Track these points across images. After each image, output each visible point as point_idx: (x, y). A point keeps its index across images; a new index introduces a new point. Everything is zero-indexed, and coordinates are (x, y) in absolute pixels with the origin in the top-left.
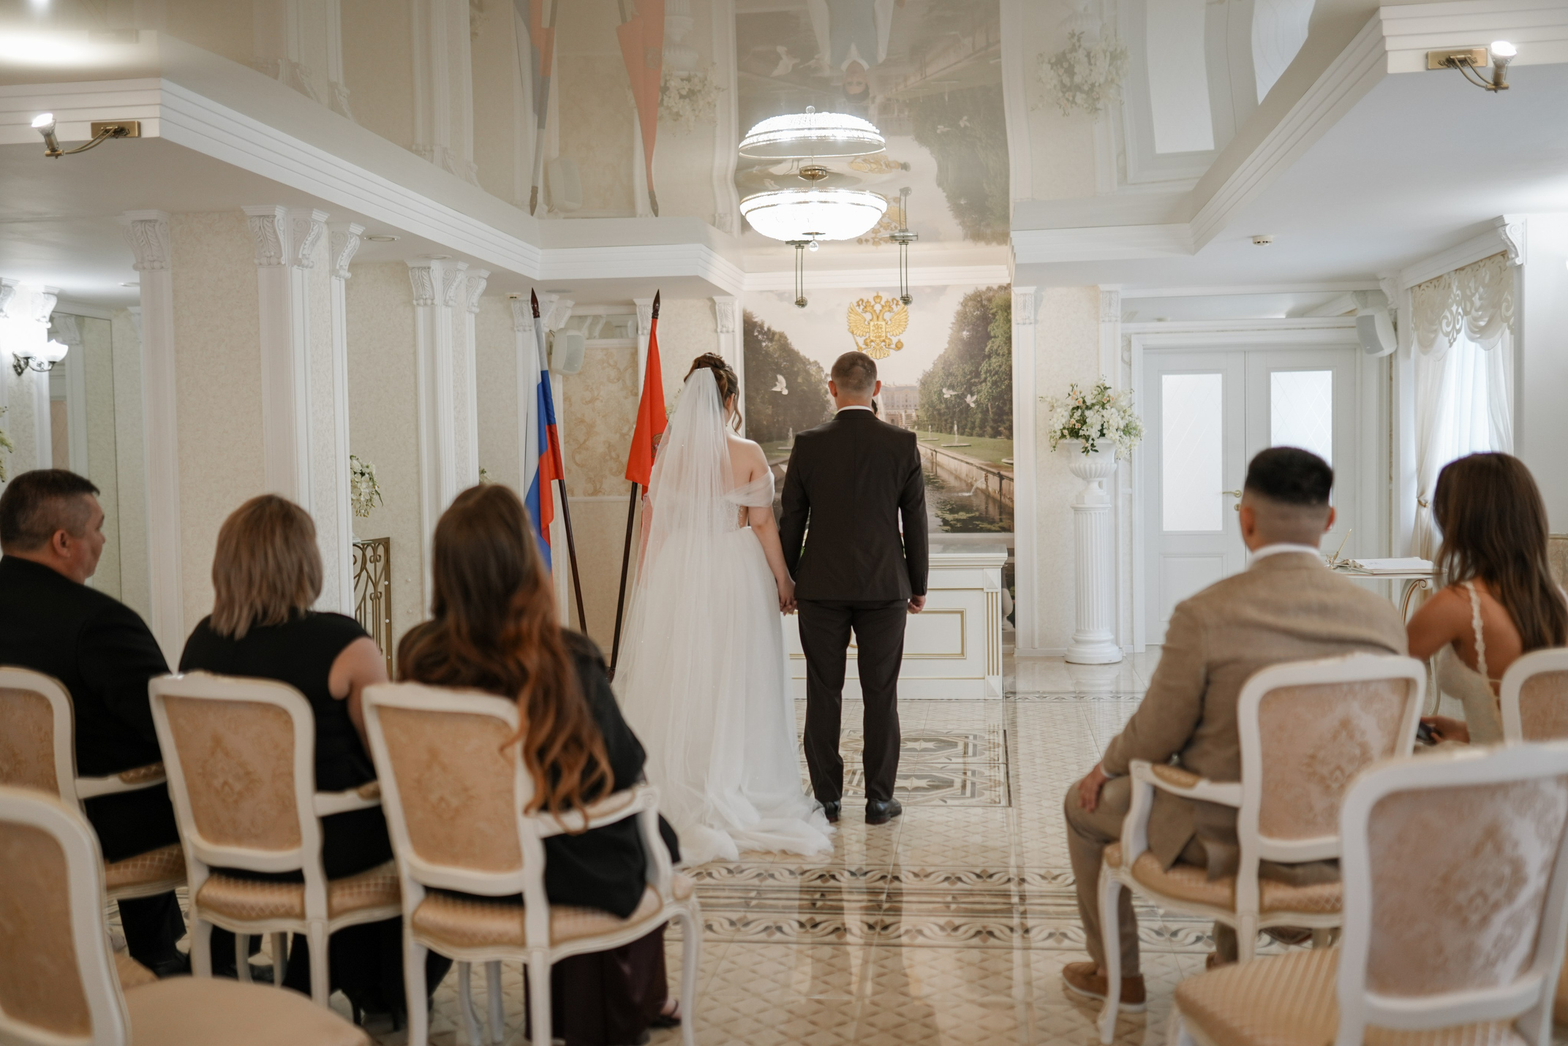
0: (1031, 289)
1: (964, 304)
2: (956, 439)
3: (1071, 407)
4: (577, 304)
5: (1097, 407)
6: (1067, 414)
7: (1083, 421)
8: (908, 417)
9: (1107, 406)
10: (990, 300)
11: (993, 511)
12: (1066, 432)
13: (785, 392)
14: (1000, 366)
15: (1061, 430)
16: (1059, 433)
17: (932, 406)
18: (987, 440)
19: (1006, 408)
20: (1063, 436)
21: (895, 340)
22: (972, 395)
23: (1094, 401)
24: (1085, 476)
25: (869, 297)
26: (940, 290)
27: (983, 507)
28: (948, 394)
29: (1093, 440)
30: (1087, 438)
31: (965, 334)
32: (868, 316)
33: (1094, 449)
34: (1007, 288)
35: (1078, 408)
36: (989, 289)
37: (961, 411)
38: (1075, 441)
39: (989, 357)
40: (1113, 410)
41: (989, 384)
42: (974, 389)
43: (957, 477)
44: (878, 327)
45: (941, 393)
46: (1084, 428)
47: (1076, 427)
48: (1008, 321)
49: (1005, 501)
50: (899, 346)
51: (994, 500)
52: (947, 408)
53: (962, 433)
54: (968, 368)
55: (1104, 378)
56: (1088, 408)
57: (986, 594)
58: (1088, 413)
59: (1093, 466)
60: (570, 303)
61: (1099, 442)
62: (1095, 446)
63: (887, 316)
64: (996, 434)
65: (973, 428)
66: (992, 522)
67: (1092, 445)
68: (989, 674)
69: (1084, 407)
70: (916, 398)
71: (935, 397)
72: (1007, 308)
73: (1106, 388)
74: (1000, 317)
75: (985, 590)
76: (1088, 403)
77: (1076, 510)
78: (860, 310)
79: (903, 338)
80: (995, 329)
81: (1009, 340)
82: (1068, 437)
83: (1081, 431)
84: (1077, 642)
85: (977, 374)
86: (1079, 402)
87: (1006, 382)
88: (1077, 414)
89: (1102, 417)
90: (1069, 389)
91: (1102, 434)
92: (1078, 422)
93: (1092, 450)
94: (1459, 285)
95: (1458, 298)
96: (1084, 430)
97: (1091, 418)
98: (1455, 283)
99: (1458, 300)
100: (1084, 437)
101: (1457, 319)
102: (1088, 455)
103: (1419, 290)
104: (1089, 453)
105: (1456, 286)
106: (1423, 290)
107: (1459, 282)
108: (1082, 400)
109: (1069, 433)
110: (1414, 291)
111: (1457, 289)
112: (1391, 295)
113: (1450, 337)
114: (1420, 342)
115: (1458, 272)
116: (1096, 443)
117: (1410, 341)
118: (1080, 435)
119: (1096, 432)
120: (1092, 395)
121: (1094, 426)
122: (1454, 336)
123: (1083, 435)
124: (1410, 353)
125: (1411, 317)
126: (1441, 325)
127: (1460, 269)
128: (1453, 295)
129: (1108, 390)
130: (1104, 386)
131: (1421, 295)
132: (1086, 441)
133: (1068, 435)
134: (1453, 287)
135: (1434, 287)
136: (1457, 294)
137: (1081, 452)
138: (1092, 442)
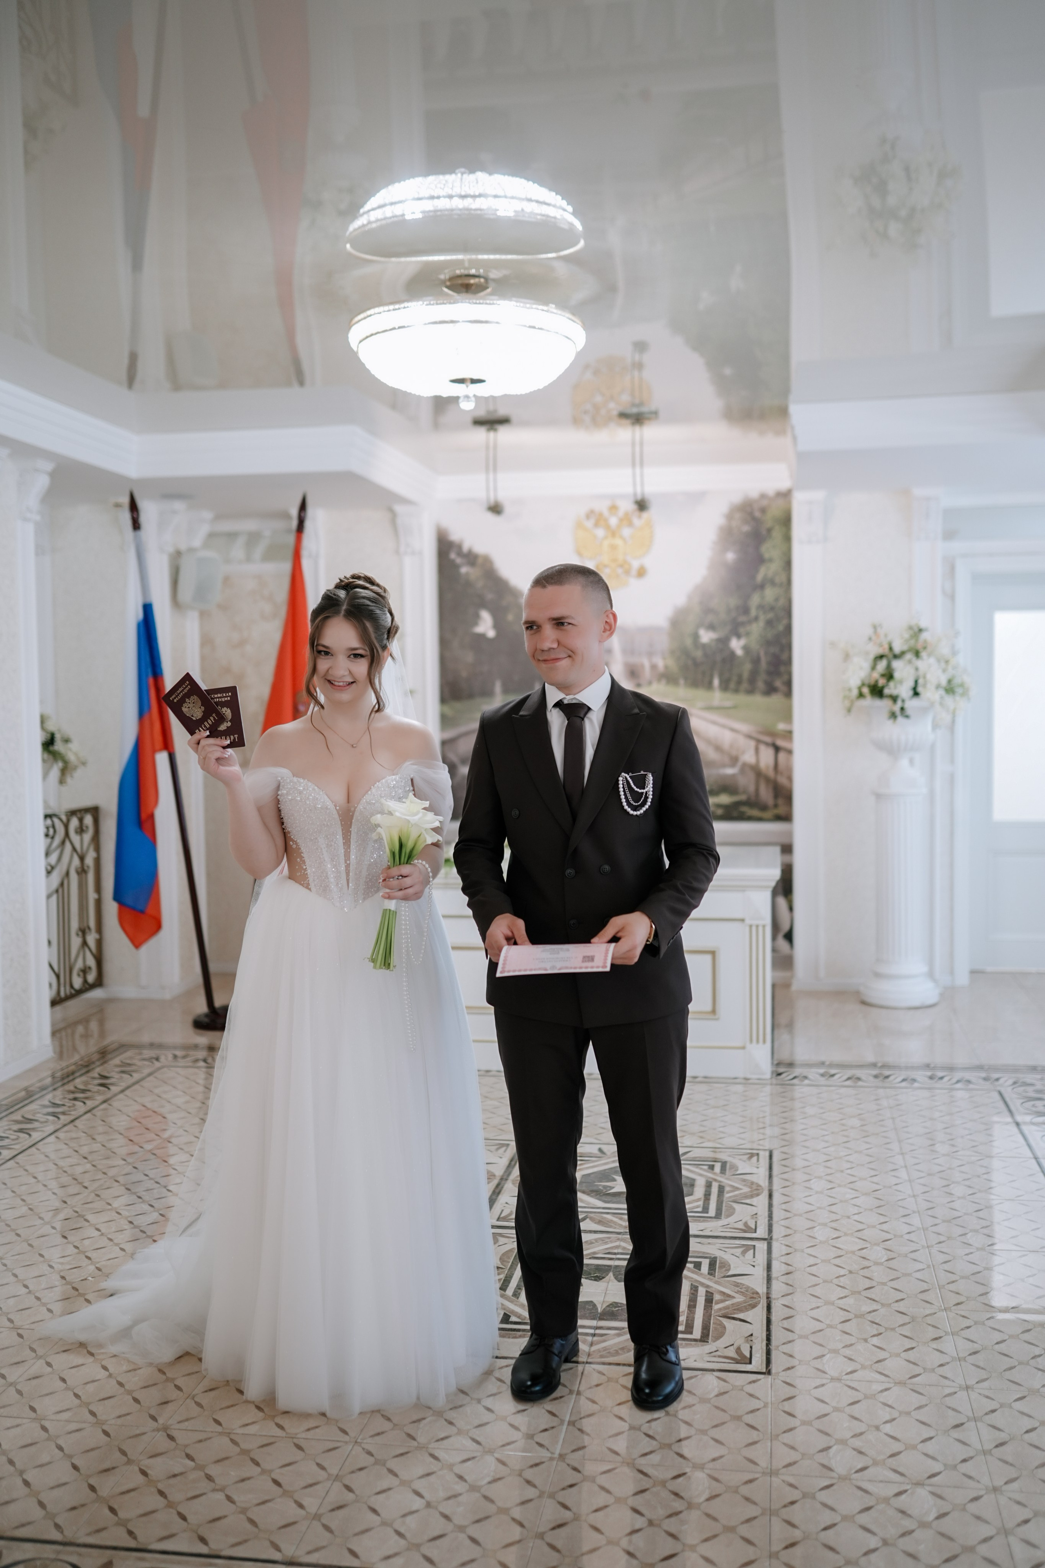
0: (818, 495)
1: (729, 517)
2: (717, 697)
3: (872, 656)
4: (218, 517)
5: (909, 656)
6: (866, 665)
7: (890, 675)
8: (654, 667)
9: (924, 654)
10: (763, 510)
11: (766, 795)
12: (866, 690)
13: (491, 634)
14: (777, 600)
15: (860, 689)
16: (855, 692)
17: (685, 652)
18: (758, 699)
19: (784, 657)
20: (861, 695)
21: (636, 564)
22: (739, 636)
23: (905, 648)
24: (892, 750)
25: (602, 507)
26: (696, 498)
27: (752, 788)
28: (706, 637)
29: (904, 701)
30: (894, 699)
31: (730, 556)
32: (600, 532)
33: (904, 713)
34: (786, 495)
35: (881, 657)
36: (763, 496)
37: (724, 661)
38: (878, 703)
39: (762, 587)
40: (932, 660)
41: (761, 623)
42: (742, 630)
43: (718, 748)
44: (613, 547)
45: (696, 636)
46: (892, 684)
47: (880, 683)
48: (788, 538)
49: (782, 780)
50: (641, 573)
51: (768, 780)
52: (705, 655)
53: (725, 686)
54: (733, 602)
55: (919, 616)
56: (896, 657)
58: (896, 664)
59: (904, 737)
60: (207, 515)
61: (912, 704)
62: (906, 710)
63: (626, 532)
64: (770, 690)
65: (739, 682)
66: (764, 808)
67: (902, 709)
68: (751, 1042)
69: (891, 656)
70: (663, 643)
71: (689, 642)
72: (786, 521)
73: (920, 630)
74: (777, 534)
76: (897, 649)
77: (879, 796)
78: (589, 524)
79: (647, 562)
80: (770, 550)
81: (788, 564)
82: (868, 697)
83: (886, 689)
84: (878, 975)
85: (746, 610)
86: (884, 648)
87: (785, 622)
88: (882, 665)
89: (917, 669)
90: (869, 631)
91: (916, 694)
92: (883, 675)
93: (901, 715)
96: (890, 687)
97: (900, 671)
100: (890, 697)
102: (894, 722)
104: (896, 720)
108: (888, 645)
109: (869, 690)
116: (907, 706)
118: (885, 694)
119: (906, 689)
120: (903, 639)
121: (905, 682)
123: (888, 694)
129: (925, 633)
130: (920, 627)
132: (893, 703)
133: (869, 694)
137: (886, 717)
138: (900, 704)
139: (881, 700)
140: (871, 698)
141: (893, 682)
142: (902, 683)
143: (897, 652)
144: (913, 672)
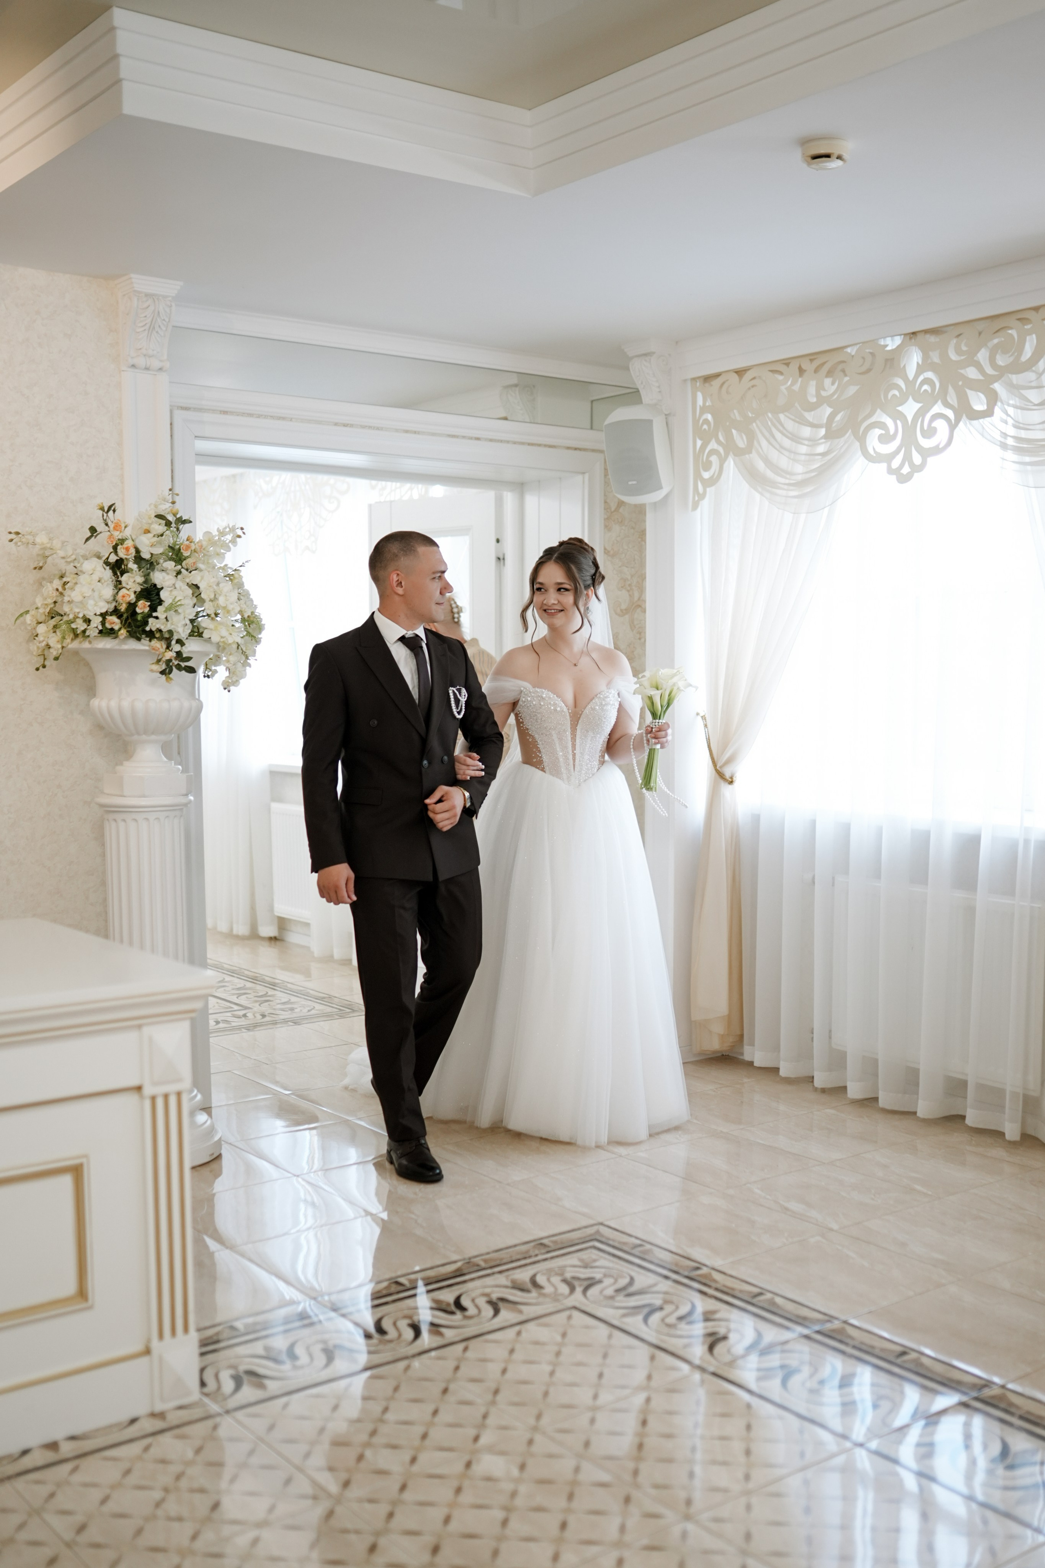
3: (105, 562)
5: (170, 564)
6: (101, 578)
7: (153, 595)
9: (192, 563)
12: (114, 622)
15: (104, 619)
16: (96, 623)
20: (106, 630)
23: (160, 550)
29: (179, 641)
30: (167, 638)
33: (183, 664)
35: (124, 564)
38: (132, 644)
46: (160, 611)
47: (138, 610)
55: (172, 496)
56: (150, 564)
59: (165, 706)
61: (192, 647)
62: (189, 659)
67: (179, 654)
68: (161, 1335)
69: (142, 562)
73: (179, 521)
76: (148, 552)
82: (123, 632)
83: (151, 620)
88: (133, 581)
89: (194, 587)
90: (95, 518)
91: (197, 631)
92: (138, 596)
93: (179, 668)
94: (929, 361)
95: (926, 387)
96: (157, 618)
97: (170, 589)
98: (914, 359)
99: (925, 391)
100: (157, 635)
101: (926, 428)
102: (169, 679)
103: (740, 380)
104: (171, 676)
105: (918, 363)
106: (754, 378)
107: (926, 357)
108: (129, 545)
109: (121, 623)
110: (716, 383)
111: (920, 369)
112: (659, 387)
113: (896, 463)
114: (755, 478)
115: (920, 337)
116: (186, 651)
117: (698, 476)
118: (148, 629)
119: (183, 623)
120: (150, 535)
121: (180, 611)
122: (917, 459)
123: (154, 629)
124: (697, 498)
125: (698, 432)
126: (862, 440)
127: (926, 332)
128: (904, 381)
129: (187, 525)
130: (178, 516)
131: (749, 389)
132: (165, 646)
133: (120, 629)
134: (904, 366)
135: (801, 371)
136: (921, 378)
137: (152, 671)
138: (177, 648)
139: (139, 639)
140: (122, 637)
141: (160, 608)
142: (176, 611)
143: (146, 555)
144: (189, 591)
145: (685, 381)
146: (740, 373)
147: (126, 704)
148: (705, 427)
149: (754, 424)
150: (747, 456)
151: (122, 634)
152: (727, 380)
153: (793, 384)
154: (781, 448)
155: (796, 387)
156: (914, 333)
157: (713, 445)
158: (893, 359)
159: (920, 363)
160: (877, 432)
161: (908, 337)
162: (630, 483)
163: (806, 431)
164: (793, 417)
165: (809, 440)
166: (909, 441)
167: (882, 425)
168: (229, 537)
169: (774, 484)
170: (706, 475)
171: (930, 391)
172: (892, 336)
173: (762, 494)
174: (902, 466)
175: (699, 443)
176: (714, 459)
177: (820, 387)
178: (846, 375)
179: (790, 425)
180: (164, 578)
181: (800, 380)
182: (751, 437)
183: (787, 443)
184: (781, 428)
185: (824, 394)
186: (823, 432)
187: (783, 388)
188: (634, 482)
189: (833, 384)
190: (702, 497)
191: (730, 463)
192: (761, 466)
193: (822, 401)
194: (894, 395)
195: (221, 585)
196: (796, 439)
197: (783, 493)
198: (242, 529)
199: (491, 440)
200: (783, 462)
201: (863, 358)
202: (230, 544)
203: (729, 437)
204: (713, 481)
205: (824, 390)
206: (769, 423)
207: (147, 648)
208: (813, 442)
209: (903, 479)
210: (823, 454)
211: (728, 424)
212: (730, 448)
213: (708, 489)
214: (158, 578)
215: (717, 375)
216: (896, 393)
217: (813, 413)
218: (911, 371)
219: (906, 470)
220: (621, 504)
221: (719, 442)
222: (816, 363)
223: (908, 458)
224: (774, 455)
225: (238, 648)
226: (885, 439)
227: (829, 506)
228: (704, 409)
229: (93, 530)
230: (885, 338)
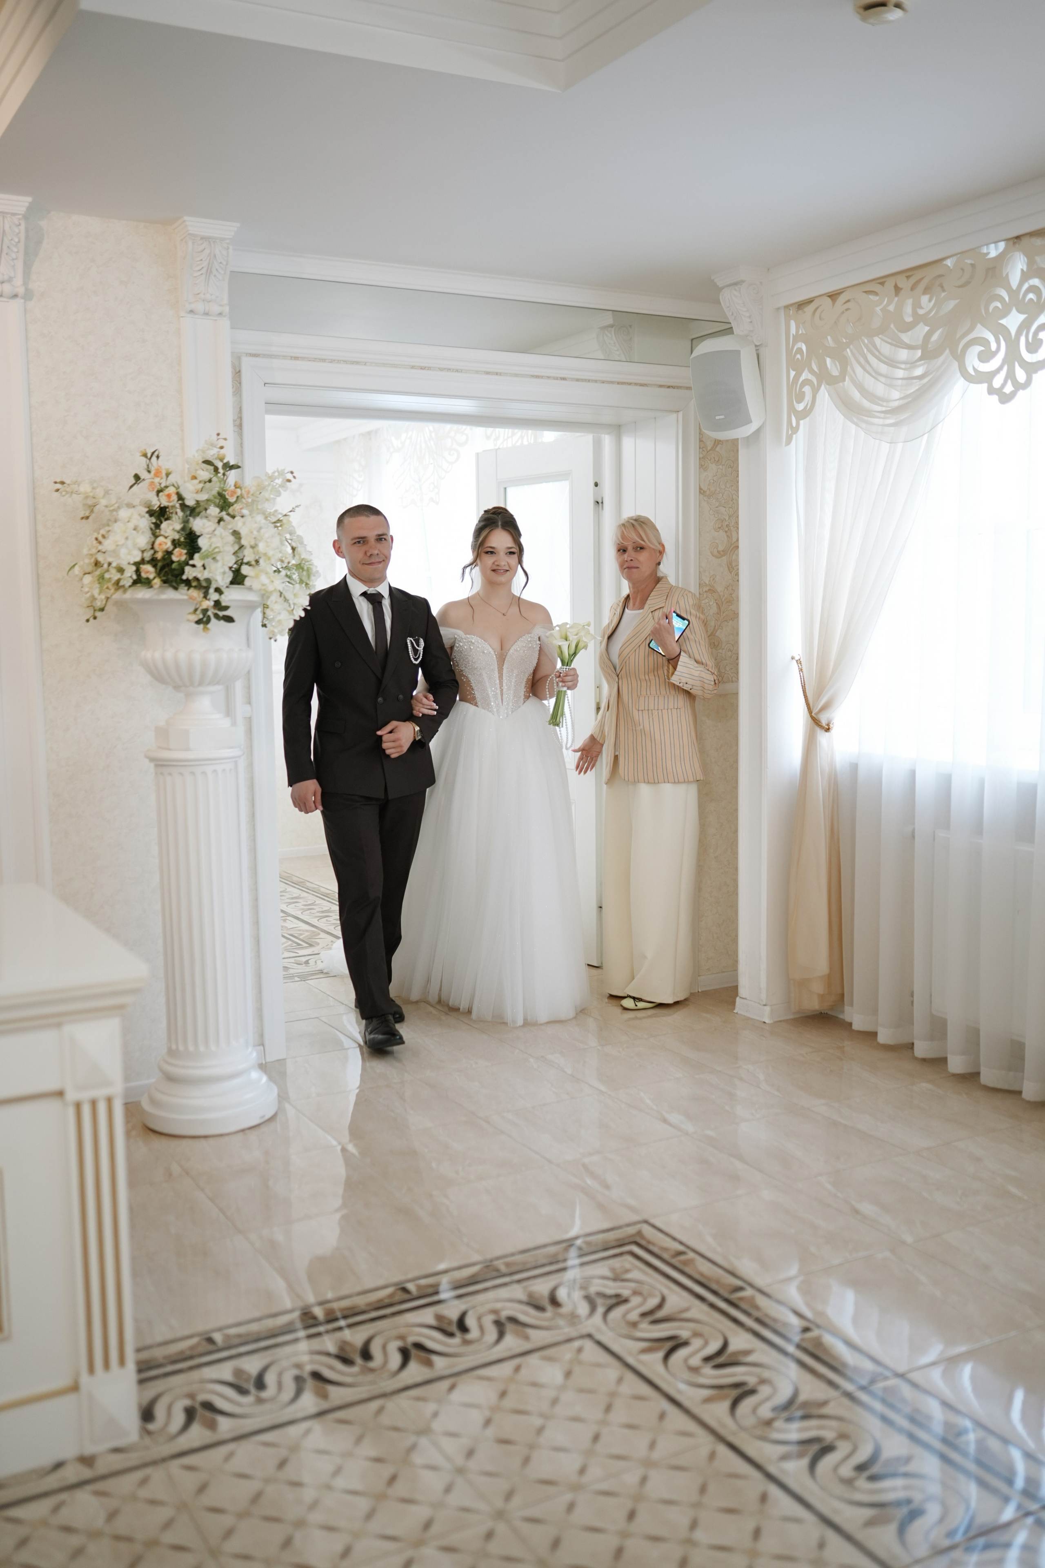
0: (18, 203)
3: (146, 510)
5: (214, 511)
6: (139, 524)
7: (191, 542)
9: (239, 509)
12: (148, 571)
15: (137, 568)
16: (130, 572)
20: (140, 579)
23: (205, 497)
24: (179, 682)
29: (218, 590)
30: (204, 586)
33: (221, 614)
35: (164, 510)
38: (170, 594)
46: (197, 560)
47: (174, 558)
55: (221, 443)
56: (193, 511)
57: (71, 1111)
59: (212, 657)
61: (232, 596)
62: (226, 608)
67: (217, 603)
68: (91, 1369)
69: (183, 511)
73: (226, 467)
75: (71, 1096)
76: (191, 498)
77: (162, 765)
82: (157, 582)
83: (187, 569)
86: (169, 496)
88: (171, 529)
89: (236, 534)
90: (139, 465)
91: (238, 579)
92: (176, 543)
93: (217, 616)
94: (1035, 267)
95: (1031, 296)
96: (194, 566)
97: (209, 536)
98: (1018, 265)
99: (1031, 300)
100: (194, 584)
101: (1030, 340)
102: (206, 629)
103: (833, 305)
104: (209, 626)
105: (1022, 270)
106: (848, 301)
107: (1031, 262)
108: (171, 492)
109: (156, 572)
110: (809, 309)
111: (1025, 277)
112: (750, 317)
113: (997, 382)
114: (849, 408)
115: (1025, 241)
116: (225, 600)
117: (791, 409)
118: (184, 577)
119: (222, 570)
120: (196, 481)
121: (218, 558)
122: (1021, 375)
123: (190, 578)
124: (790, 432)
125: (793, 363)
126: (960, 359)
127: (1031, 234)
128: (1007, 291)
129: (233, 471)
130: (225, 461)
131: (843, 312)
132: (202, 595)
133: (154, 578)
134: (1007, 275)
135: (897, 289)
136: (1026, 286)
137: (188, 620)
138: (214, 596)
139: (176, 589)
140: (156, 586)
141: (196, 556)
142: (214, 559)
143: (190, 502)
144: (231, 539)
145: (778, 309)
146: (833, 296)
147: (169, 655)
148: (799, 356)
149: (848, 350)
150: (841, 384)
151: (156, 584)
152: (821, 305)
153: (888, 304)
154: (876, 375)
155: (891, 308)
156: (1018, 238)
157: (805, 375)
158: (994, 268)
159: (1025, 269)
160: (978, 349)
161: (1011, 243)
162: (717, 418)
163: (903, 354)
164: (890, 341)
165: (905, 363)
166: (1012, 357)
167: (985, 342)
168: (279, 481)
169: (870, 413)
170: (800, 407)
171: (1035, 299)
172: (996, 242)
173: (857, 425)
174: (1004, 385)
175: (793, 373)
176: (807, 389)
177: (917, 305)
178: (944, 291)
179: (886, 349)
180: (204, 525)
181: (896, 299)
182: (844, 364)
183: (883, 368)
184: (877, 353)
185: (921, 312)
186: (919, 353)
187: (878, 309)
188: (722, 417)
189: (930, 301)
190: (795, 430)
191: (824, 394)
192: (856, 395)
193: (918, 319)
194: (996, 307)
195: (262, 531)
196: (892, 363)
197: (880, 421)
198: (292, 473)
199: (578, 380)
200: (880, 389)
201: (962, 269)
202: (280, 489)
203: (822, 365)
204: (805, 414)
205: (921, 308)
206: (865, 350)
207: (185, 597)
208: (912, 364)
209: (1005, 399)
210: (920, 378)
211: (821, 351)
212: (824, 377)
213: (802, 422)
214: (198, 524)
215: (810, 301)
216: (999, 305)
217: (910, 333)
218: (1015, 279)
219: (1009, 388)
220: (717, 442)
221: (812, 371)
222: (913, 280)
223: (1011, 375)
224: (869, 382)
225: (281, 596)
226: (985, 356)
227: (928, 433)
228: (797, 338)
229: (137, 478)
230: (987, 245)
